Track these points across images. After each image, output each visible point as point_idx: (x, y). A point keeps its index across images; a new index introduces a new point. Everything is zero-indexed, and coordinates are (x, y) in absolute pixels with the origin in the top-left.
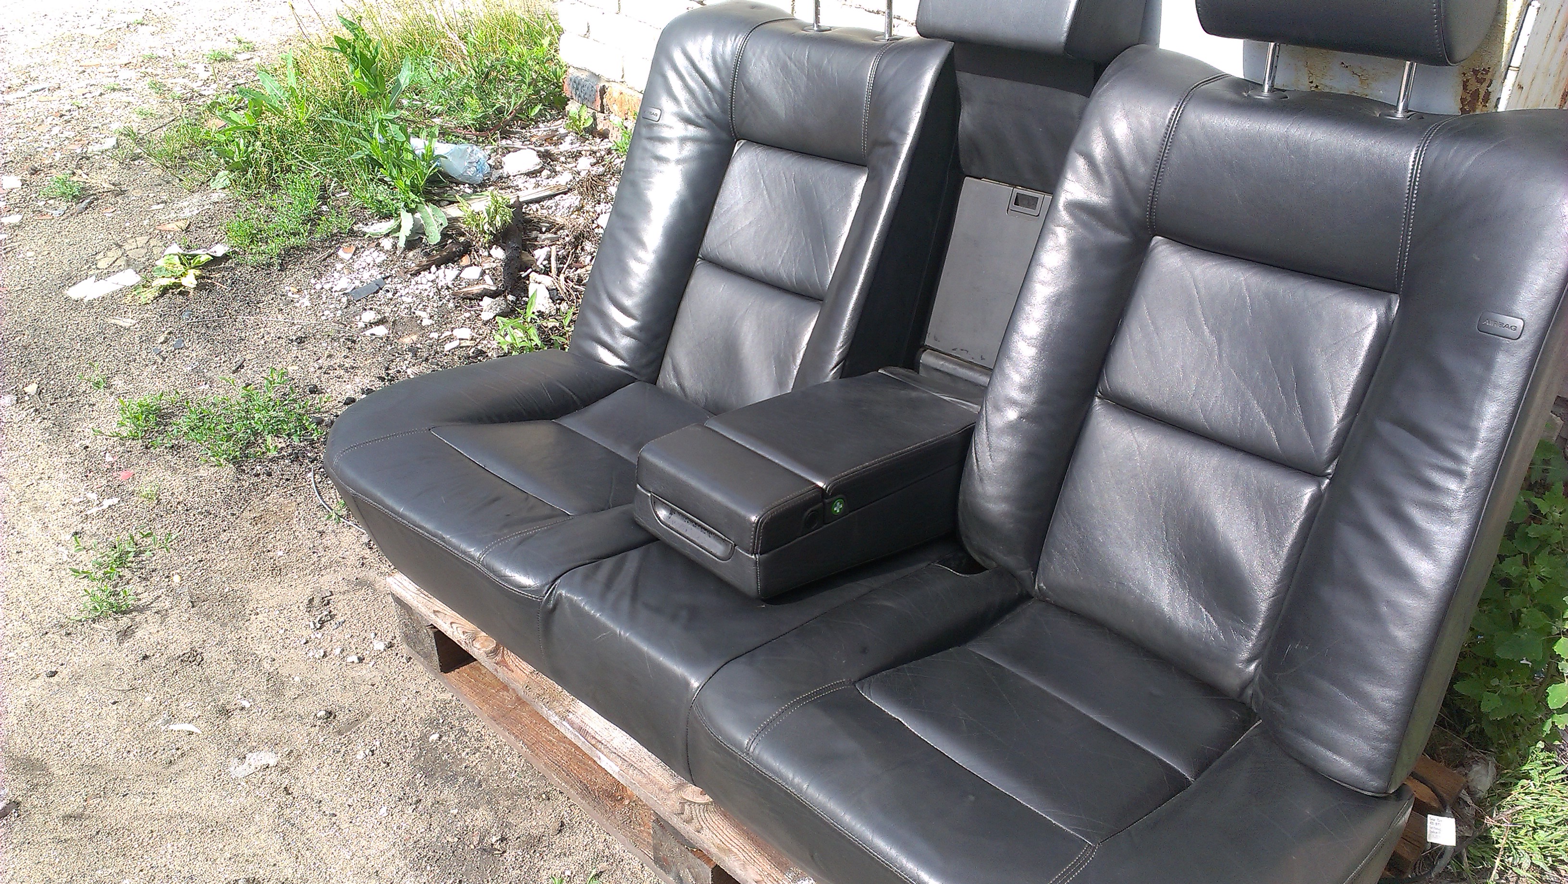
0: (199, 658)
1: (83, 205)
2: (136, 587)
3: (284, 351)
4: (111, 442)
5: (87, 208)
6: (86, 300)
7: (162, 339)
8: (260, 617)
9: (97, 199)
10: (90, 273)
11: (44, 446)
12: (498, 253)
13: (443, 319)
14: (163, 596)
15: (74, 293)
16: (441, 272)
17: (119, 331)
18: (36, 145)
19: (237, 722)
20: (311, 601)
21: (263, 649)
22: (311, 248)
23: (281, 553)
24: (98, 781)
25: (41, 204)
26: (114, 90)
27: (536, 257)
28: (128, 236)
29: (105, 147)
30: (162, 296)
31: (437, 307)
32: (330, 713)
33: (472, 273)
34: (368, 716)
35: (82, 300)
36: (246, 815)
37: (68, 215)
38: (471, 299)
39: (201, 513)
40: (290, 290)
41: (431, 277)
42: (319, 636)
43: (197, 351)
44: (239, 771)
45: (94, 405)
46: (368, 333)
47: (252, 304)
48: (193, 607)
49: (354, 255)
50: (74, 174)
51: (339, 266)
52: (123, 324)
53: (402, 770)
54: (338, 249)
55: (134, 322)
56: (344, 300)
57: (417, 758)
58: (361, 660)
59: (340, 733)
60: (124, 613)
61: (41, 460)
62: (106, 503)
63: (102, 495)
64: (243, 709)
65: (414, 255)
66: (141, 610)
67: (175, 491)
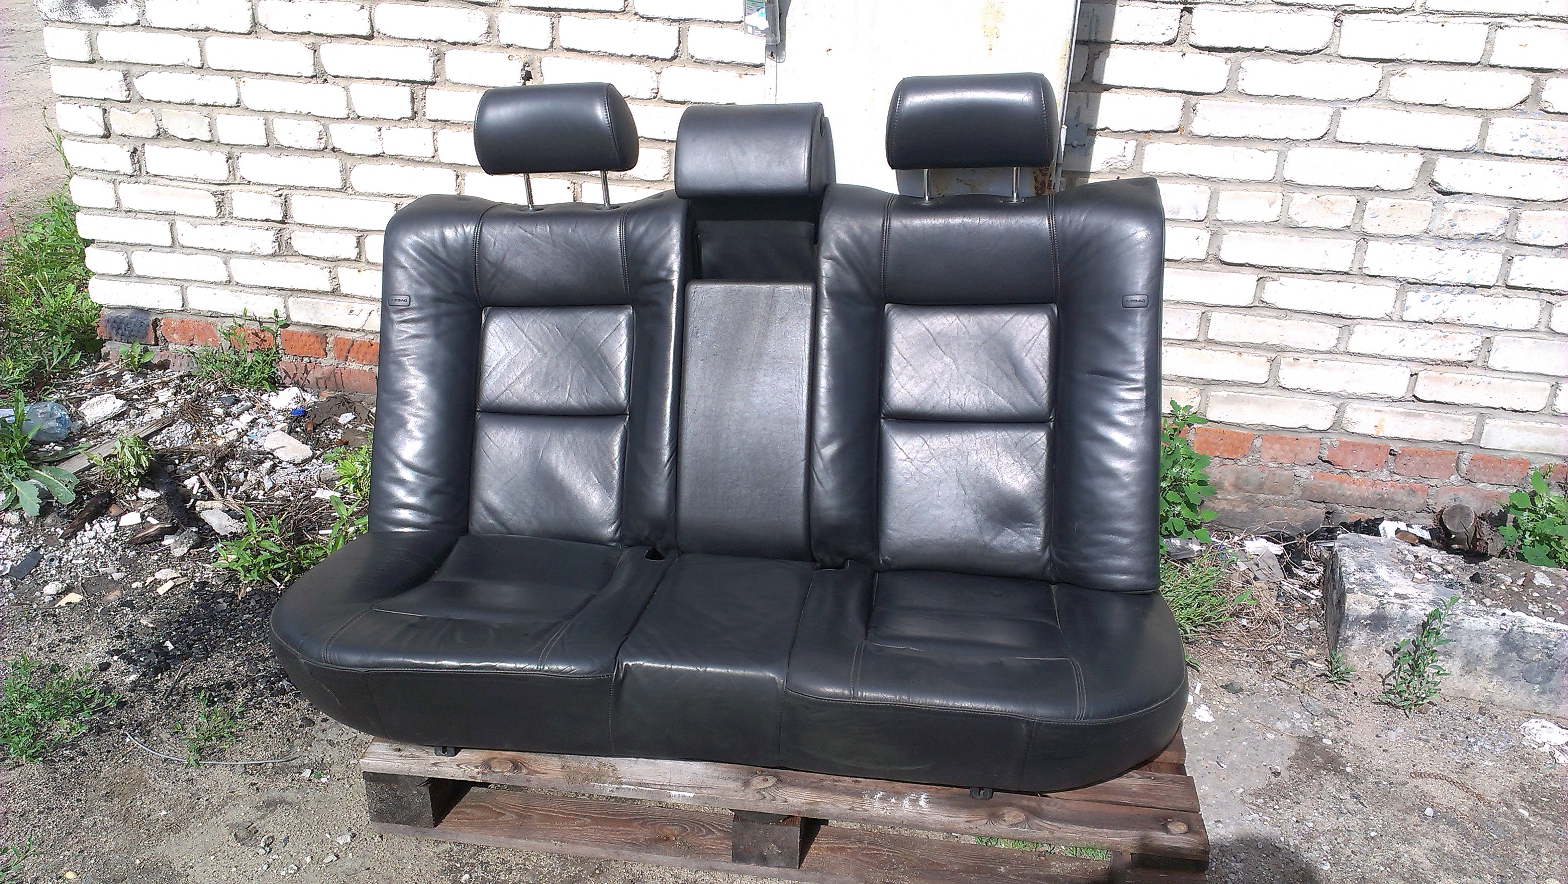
12: (148, 494)
13: (134, 568)
16: (97, 526)
20: (237, 836)
23: (164, 813)
27: (189, 488)
31: (116, 560)
33: (131, 519)
38: (149, 542)
41: (90, 534)
42: (275, 857)
46: (62, 603)
56: (7, 582)
65: (53, 521)
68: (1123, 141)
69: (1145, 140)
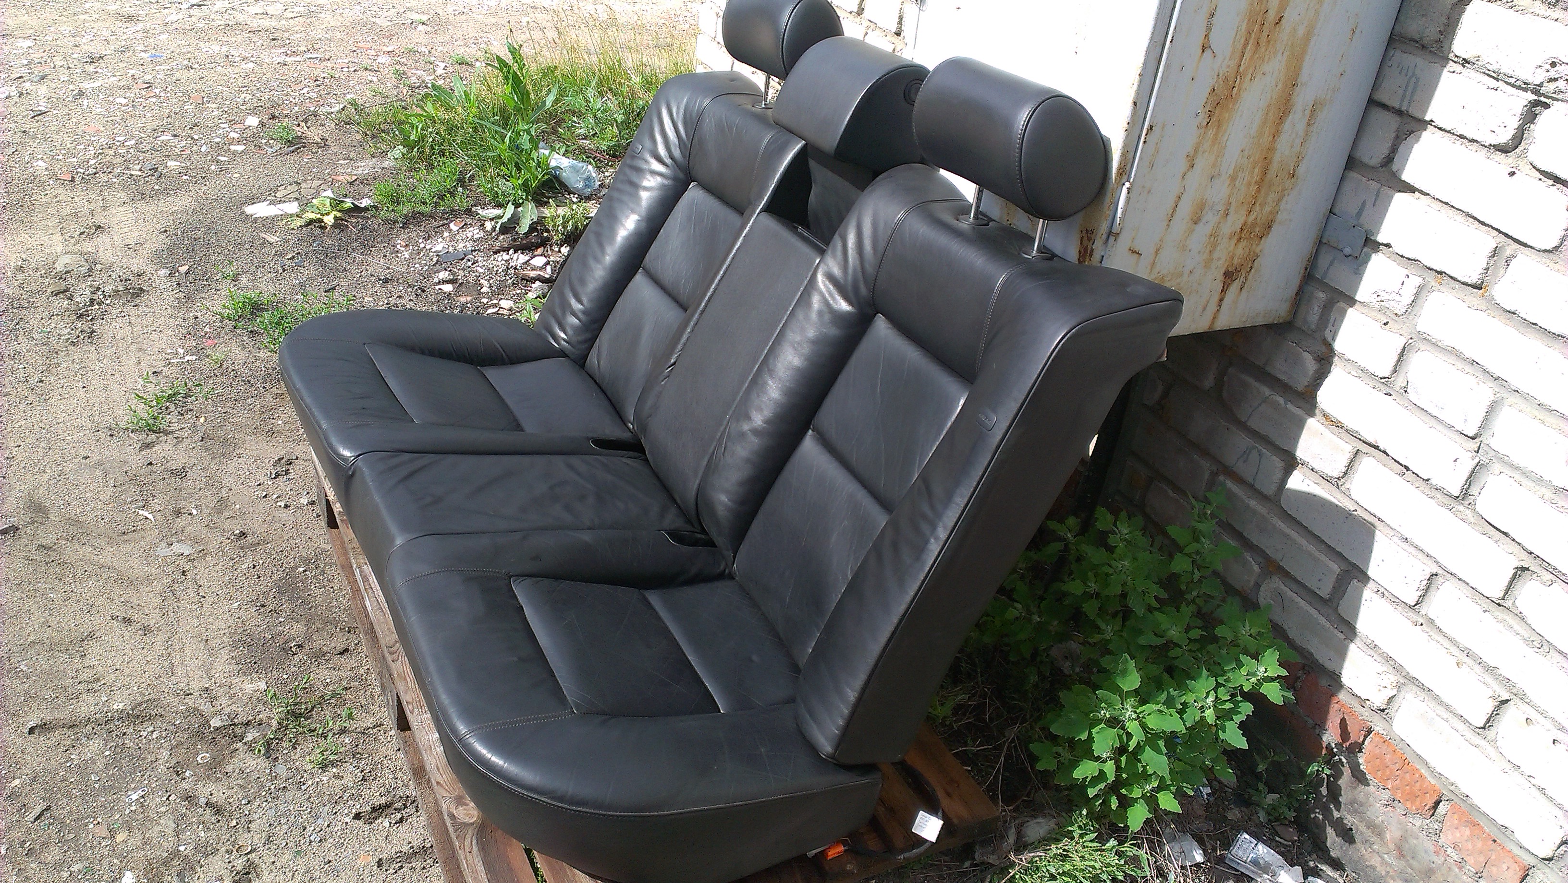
0: (184, 474)
1: (291, 149)
2: (173, 417)
3: (370, 285)
4: (214, 318)
5: (293, 152)
6: (254, 216)
7: (290, 256)
8: (240, 460)
9: (304, 147)
10: (268, 198)
11: (169, 310)
12: (565, 251)
13: (499, 291)
14: (186, 429)
15: (249, 210)
16: (516, 255)
17: (265, 242)
18: (285, 98)
19: (181, 522)
20: (280, 459)
21: (228, 481)
22: (432, 216)
23: (280, 422)
24: (73, 530)
25: (264, 141)
26: (366, 69)
28: (310, 178)
29: (333, 110)
30: (306, 226)
31: (499, 281)
32: (244, 534)
33: (539, 261)
34: (268, 543)
35: (252, 216)
36: (149, 579)
37: (279, 154)
38: (527, 281)
39: (244, 381)
40: (400, 243)
41: (506, 257)
42: (270, 483)
43: (310, 270)
44: (163, 551)
45: (219, 290)
46: (437, 287)
47: (367, 247)
48: (202, 441)
49: (461, 228)
50: (299, 125)
51: (446, 234)
52: (269, 239)
53: (266, 583)
54: (452, 221)
55: (278, 239)
56: (435, 259)
57: (280, 580)
58: (286, 506)
59: (242, 548)
60: (154, 432)
61: (162, 318)
62: (187, 358)
63: (187, 353)
64: (190, 514)
65: (502, 238)
66: (166, 433)
67: (236, 362)
68: (1406, 272)
69: (1433, 283)
